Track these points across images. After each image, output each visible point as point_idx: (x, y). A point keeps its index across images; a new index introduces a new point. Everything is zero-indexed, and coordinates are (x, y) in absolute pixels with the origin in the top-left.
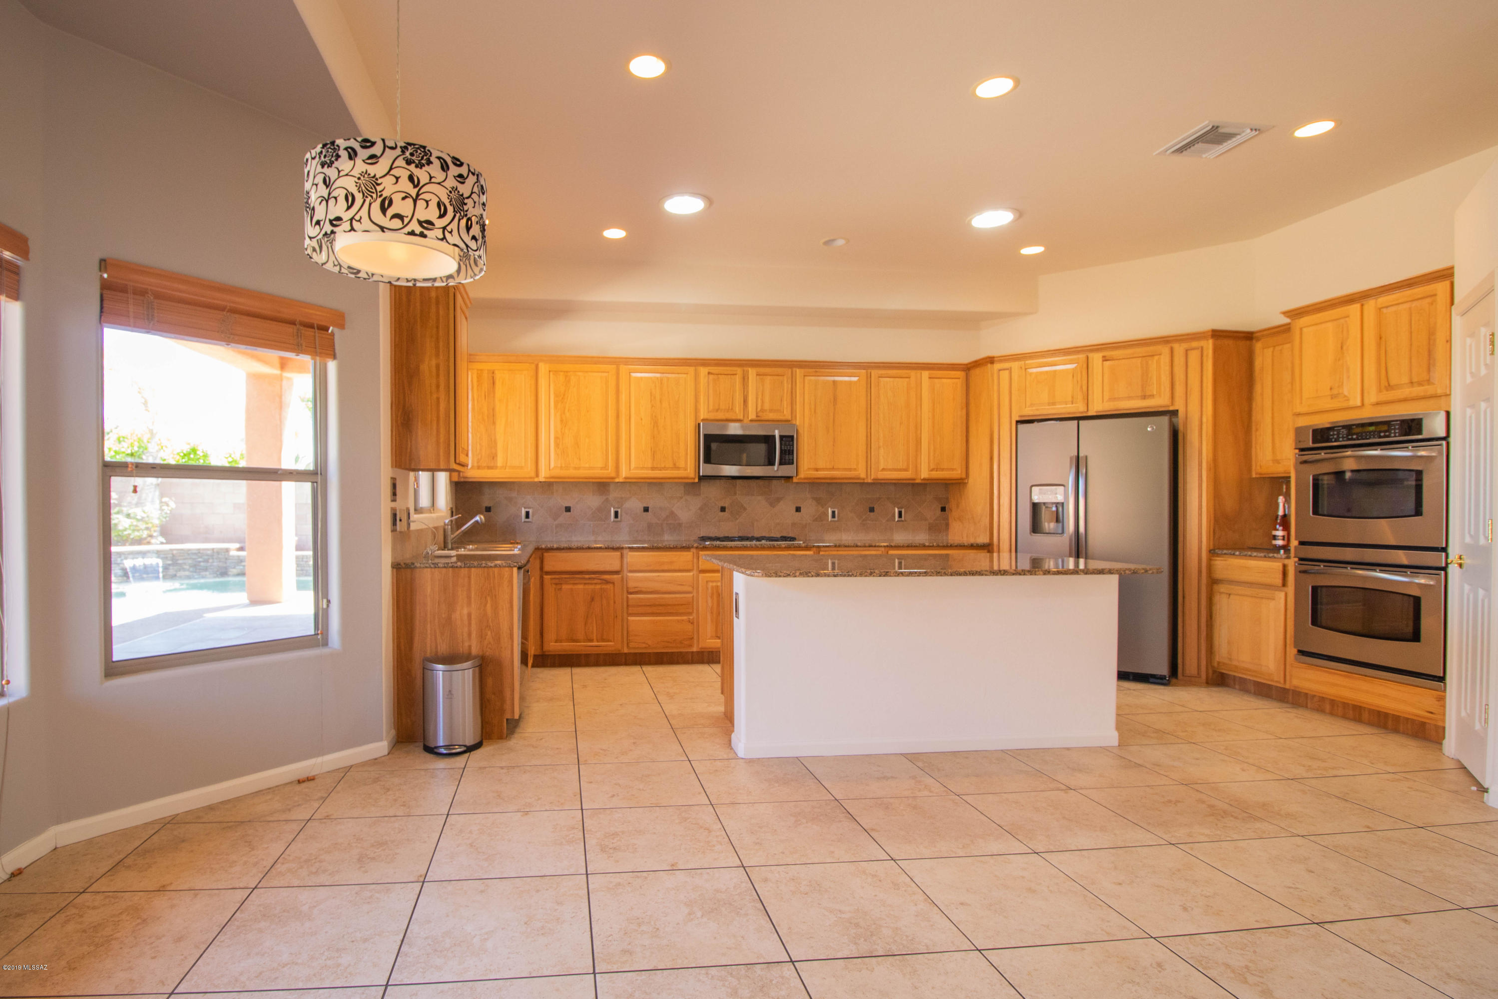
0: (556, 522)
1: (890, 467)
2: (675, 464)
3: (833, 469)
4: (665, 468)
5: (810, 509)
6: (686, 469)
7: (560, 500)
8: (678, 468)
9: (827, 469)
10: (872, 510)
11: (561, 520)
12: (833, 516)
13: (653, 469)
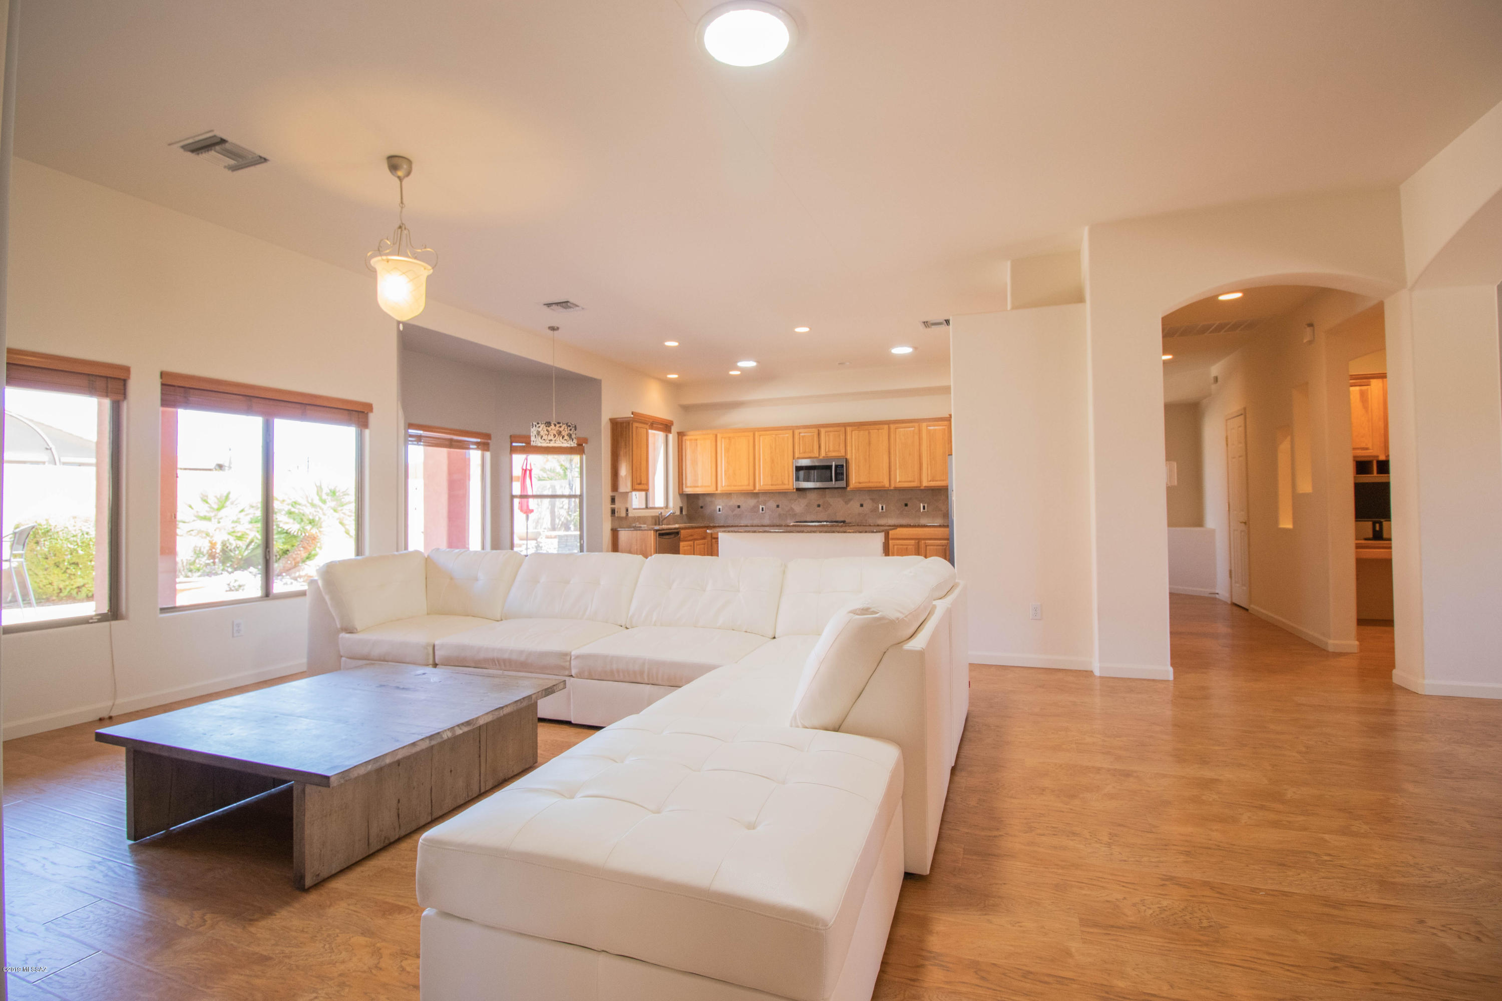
0: (734, 513)
1: (903, 480)
2: (783, 482)
3: (869, 482)
4: (778, 485)
5: (868, 505)
6: (789, 484)
7: (734, 502)
8: (785, 484)
9: (866, 482)
10: (906, 505)
11: (735, 512)
12: (882, 509)
13: (772, 485)
